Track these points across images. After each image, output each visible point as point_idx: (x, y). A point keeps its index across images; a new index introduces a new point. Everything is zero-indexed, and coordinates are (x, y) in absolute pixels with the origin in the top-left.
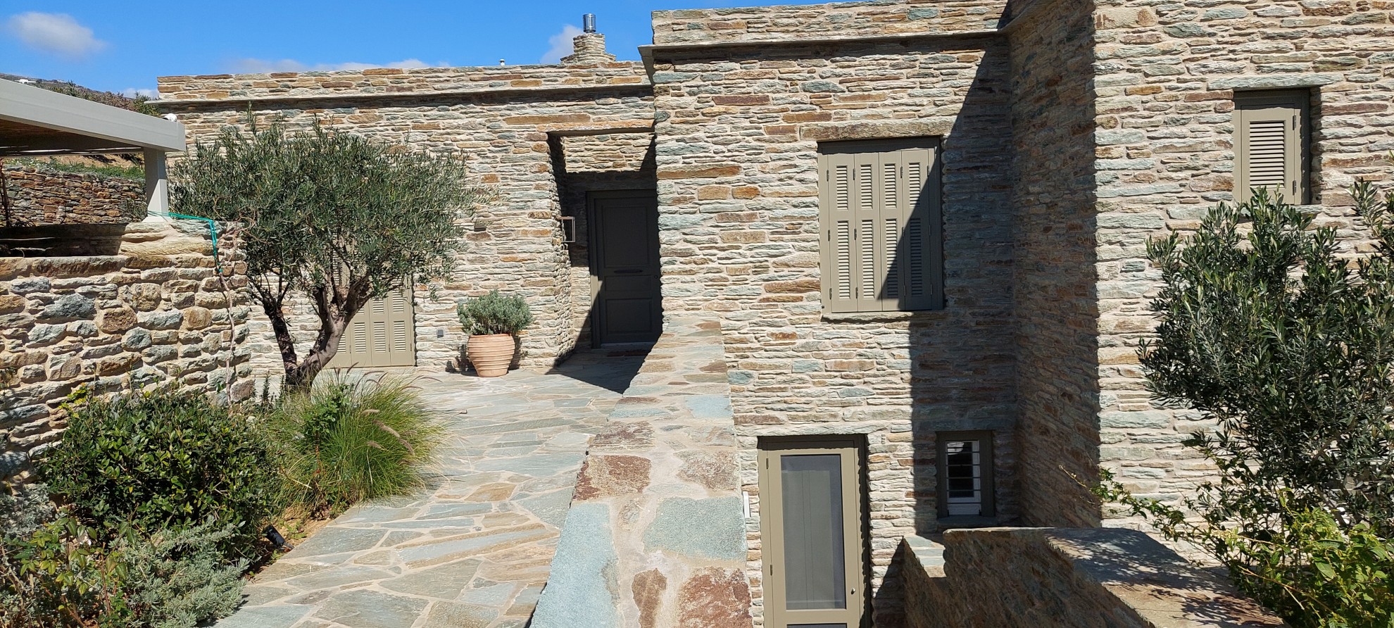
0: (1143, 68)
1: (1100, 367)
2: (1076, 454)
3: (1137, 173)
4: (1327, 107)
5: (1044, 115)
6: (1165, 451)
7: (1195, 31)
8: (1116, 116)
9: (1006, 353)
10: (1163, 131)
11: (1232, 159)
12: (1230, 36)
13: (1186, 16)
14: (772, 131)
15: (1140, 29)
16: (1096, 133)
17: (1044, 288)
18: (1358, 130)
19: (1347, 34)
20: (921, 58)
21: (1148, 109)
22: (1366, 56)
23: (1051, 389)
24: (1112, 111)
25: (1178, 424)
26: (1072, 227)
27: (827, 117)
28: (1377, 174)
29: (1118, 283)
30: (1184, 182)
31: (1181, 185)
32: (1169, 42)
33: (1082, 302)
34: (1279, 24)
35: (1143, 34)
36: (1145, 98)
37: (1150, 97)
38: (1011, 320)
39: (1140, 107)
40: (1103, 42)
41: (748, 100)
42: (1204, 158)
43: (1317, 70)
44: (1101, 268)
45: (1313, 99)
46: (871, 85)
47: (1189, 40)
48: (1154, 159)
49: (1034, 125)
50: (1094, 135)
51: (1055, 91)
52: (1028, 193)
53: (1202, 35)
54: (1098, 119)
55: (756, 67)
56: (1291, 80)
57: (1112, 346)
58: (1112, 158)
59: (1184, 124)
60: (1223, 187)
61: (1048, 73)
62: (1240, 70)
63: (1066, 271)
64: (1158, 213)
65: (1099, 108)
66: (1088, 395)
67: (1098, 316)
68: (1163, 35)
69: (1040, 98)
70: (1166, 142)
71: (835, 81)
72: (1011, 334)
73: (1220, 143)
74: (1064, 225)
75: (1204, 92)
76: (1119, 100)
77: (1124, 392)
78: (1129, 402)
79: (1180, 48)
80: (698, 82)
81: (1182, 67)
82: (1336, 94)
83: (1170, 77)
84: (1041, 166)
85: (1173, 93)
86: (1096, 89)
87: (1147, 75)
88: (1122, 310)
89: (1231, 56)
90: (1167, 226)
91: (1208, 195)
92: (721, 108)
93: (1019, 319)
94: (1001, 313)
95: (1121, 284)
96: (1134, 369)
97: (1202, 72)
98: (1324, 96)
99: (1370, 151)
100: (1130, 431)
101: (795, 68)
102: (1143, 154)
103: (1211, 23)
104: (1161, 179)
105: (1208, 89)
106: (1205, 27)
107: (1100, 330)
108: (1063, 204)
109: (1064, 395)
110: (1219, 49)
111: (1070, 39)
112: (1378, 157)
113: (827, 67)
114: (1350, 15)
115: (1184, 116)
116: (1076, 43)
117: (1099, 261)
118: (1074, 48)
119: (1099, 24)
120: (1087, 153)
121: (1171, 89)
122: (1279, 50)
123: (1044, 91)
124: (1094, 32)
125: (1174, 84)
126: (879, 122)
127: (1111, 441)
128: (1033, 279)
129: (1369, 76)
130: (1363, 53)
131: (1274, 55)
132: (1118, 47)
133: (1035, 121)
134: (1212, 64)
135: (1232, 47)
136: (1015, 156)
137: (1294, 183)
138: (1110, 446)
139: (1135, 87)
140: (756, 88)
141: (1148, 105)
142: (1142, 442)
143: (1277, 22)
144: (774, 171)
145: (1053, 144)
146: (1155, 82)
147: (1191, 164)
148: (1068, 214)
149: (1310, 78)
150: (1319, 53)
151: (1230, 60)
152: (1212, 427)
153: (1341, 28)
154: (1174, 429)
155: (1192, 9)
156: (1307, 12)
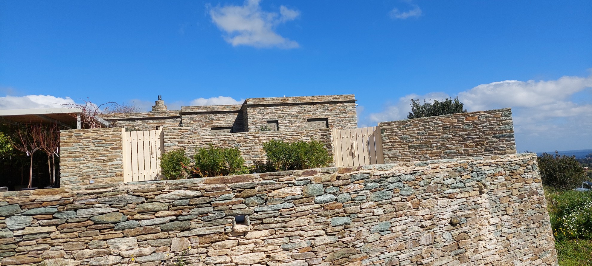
0: (254, 118)
7: (261, 113)
10: (258, 126)
12: (266, 113)
13: (260, 111)
14: (203, 126)
15: (254, 113)
16: (248, 127)
20: (228, 114)
22: (284, 116)
24: (250, 124)
27: (213, 124)
32: (258, 114)
37: (256, 122)
39: (254, 123)
40: (249, 114)
41: (199, 121)
45: (277, 122)
46: (220, 118)
55: (200, 115)
56: (274, 120)
62: (267, 118)
70: (258, 128)
71: (214, 118)
76: (251, 122)
80: (190, 118)
81: (260, 118)
82: (281, 121)
89: (266, 116)
92: (194, 122)
97: (262, 118)
98: (279, 122)
99: (285, 129)
101: (207, 116)
102: (255, 130)
103: (263, 112)
105: (263, 121)
110: (264, 115)
113: (212, 116)
114: (281, 111)
115: (260, 124)
125: (259, 120)
126: (221, 125)
129: (284, 119)
131: (272, 116)
132: (251, 115)
134: (264, 117)
139: (253, 120)
140: (200, 119)
143: (272, 112)
144: (204, 133)
146: (256, 120)
149: (277, 119)
150: (278, 116)
153: (280, 113)
156: (276, 111)
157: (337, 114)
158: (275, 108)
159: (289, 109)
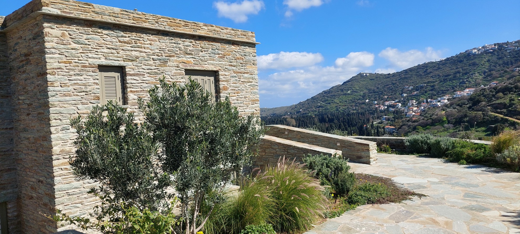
0: (65, 54)
1: (54, 168)
2: (45, 205)
3: (65, 93)
4: (128, 73)
5: (24, 68)
6: (81, 196)
7: (83, 43)
8: (55, 71)
9: (12, 167)
10: (73, 78)
11: (99, 89)
12: (96, 46)
13: (80, 37)
15: (63, 39)
16: (47, 77)
17: (28, 139)
18: (137, 81)
19: (132, 51)
21: (68, 69)
22: (138, 58)
23: (33, 180)
24: (53, 69)
25: (85, 186)
26: (39, 113)
28: (144, 96)
29: (60, 135)
30: (82, 97)
31: (82, 98)
32: (74, 45)
33: (45, 143)
34: (111, 44)
35: (64, 41)
36: (66, 65)
37: (68, 65)
38: (14, 153)
39: (64, 68)
40: (48, 42)
42: (89, 88)
43: (124, 61)
44: (52, 129)
45: (123, 70)
47: (81, 46)
48: (71, 88)
49: (20, 72)
50: (47, 78)
51: (29, 58)
52: (19, 99)
53: (86, 44)
54: (48, 71)
56: (116, 63)
57: (58, 159)
58: (54, 87)
59: (81, 76)
60: (96, 99)
61: (25, 51)
62: (100, 58)
63: (38, 131)
64: (74, 108)
65: (48, 67)
66: (49, 180)
67: (52, 148)
68: (72, 43)
69: (22, 61)
70: (75, 82)
72: (14, 159)
73: (94, 83)
74: (36, 113)
75: (88, 65)
76: (56, 65)
77: (64, 177)
78: (66, 180)
79: (78, 48)
81: (79, 55)
82: (130, 69)
83: (75, 58)
84: (24, 88)
85: (77, 64)
86: (46, 60)
87: (66, 56)
88: (62, 145)
89: (96, 53)
90: (77, 113)
91: (92, 101)
93: (17, 152)
94: (9, 150)
95: (61, 135)
96: (67, 167)
97: (87, 58)
98: (127, 70)
99: (141, 88)
100: (67, 191)
102: (67, 86)
103: (89, 41)
104: (74, 95)
105: (89, 64)
106: (86, 42)
107: (53, 154)
108: (35, 104)
109: (39, 181)
110: (92, 50)
111: (34, 39)
112: (144, 90)
114: (132, 45)
115: (81, 73)
116: (37, 41)
117: (51, 127)
118: (36, 43)
119: (46, 35)
120: (44, 84)
121: (76, 62)
122: (112, 53)
123: (24, 58)
124: (44, 37)
125: (77, 61)
127: (60, 197)
128: (23, 135)
129: (139, 65)
130: (137, 57)
131: (110, 54)
132: (55, 45)
133: (20, 70)
134: (90, 55)
135: (97, 50)
136: (12, 84)
137: (120, 98)
138: (59, 199)
139: (62, 60)
141: (67, 68)
142: (72, 195)
143: (111, 43)
145: (29, 80)
146: (70, 59)
147: (85, 90)
148: (38, 108)
149: (122, 63)
150: (124, 56)
151: (96, 54)
152: (97, 185)
153: (130, 48)
154: (84, 188)
155: (82, 35)
156: (120, 42)
157: (231, 65)
158: (120, 35)
159: (149, 42)
